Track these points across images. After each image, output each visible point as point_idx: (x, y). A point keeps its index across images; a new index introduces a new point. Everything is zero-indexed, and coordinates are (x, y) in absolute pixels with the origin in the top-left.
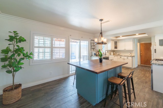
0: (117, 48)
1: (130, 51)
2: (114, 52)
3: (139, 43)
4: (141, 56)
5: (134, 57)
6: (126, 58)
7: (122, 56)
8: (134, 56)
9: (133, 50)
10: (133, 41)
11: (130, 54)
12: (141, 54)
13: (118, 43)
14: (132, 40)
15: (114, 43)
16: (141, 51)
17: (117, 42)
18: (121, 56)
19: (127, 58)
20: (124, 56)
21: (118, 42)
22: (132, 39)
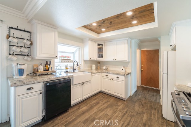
0: (102, 58)
1: (124, 64)
2: (99, 65)
3: (139, 50)
4: (141, 71)
5: (130, 75)
7: (109, 73)
8: (130, 73)
9: (129, 62)
10: (128, 43)
11: (123, 68)
12: (141, 68)
13: (103, 47)
14: (126, 41)
15: (97, 46)
16: (141, 63)
17: (102, 45)
18: (107, 72)
19: (116, 78)
20: (112, 74)
21: (105, 46)
22: (127, 38)
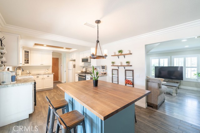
0: (28, 63)
1: (48, 67)
6: (45, 76)
7: (41, 75)
13: (29, 54)
15: (24, 53)
17: (28, 52)
18: (39, 75)
19: (47, 77)
20: (43, 75)
